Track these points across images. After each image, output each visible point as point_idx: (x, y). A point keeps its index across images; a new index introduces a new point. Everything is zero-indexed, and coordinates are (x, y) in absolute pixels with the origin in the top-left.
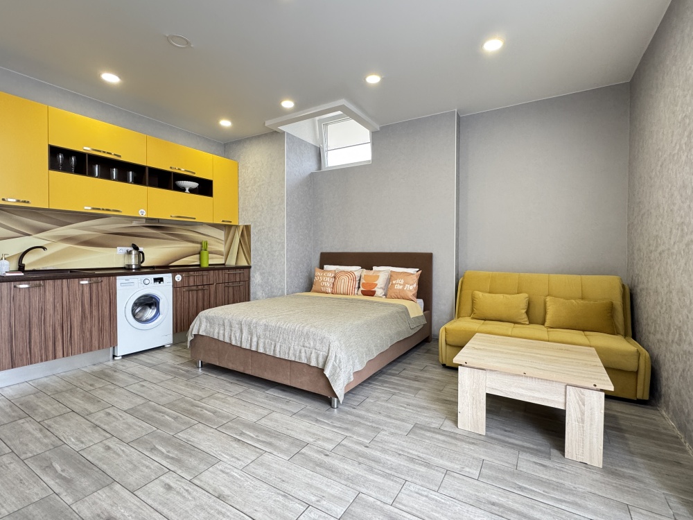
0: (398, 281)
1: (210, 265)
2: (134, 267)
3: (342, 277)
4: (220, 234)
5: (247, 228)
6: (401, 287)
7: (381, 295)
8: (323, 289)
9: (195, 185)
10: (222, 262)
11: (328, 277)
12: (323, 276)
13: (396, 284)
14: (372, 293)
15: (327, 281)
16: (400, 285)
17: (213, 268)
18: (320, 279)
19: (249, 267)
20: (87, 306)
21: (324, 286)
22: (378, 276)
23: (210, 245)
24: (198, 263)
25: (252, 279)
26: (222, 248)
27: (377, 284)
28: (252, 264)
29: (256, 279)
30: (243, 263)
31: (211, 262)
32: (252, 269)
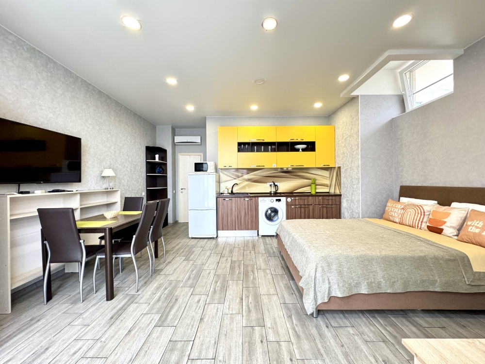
0: (475, 223)
1: (316, 193)
2: (272, 193)
3: (409, 210)
4: (326, 173)
5: (339, 168)
6: (477, 231)
7: (451, 235)
8: (391, 218)
9: (304, 146)
10: (327, 190)
11: (396, 208)
12: (392, 207)
13: (470, 225)
14: (439, 231)
15: (395, 212)
16: (477, 227)
17: (318, 195)
18: (389, 209)
19: (340, 195)
20: (246, 210)
21: (392, 216)
22: (450, 214)
23: (318, 180)
24: (310, 191)
25: (342, 203)
26: (327, 182)
27: (445, 222)
28: (342, 193)
29: (344, 204)
30: (338, 192)
31: (318, 191)
32: (342, 196)
